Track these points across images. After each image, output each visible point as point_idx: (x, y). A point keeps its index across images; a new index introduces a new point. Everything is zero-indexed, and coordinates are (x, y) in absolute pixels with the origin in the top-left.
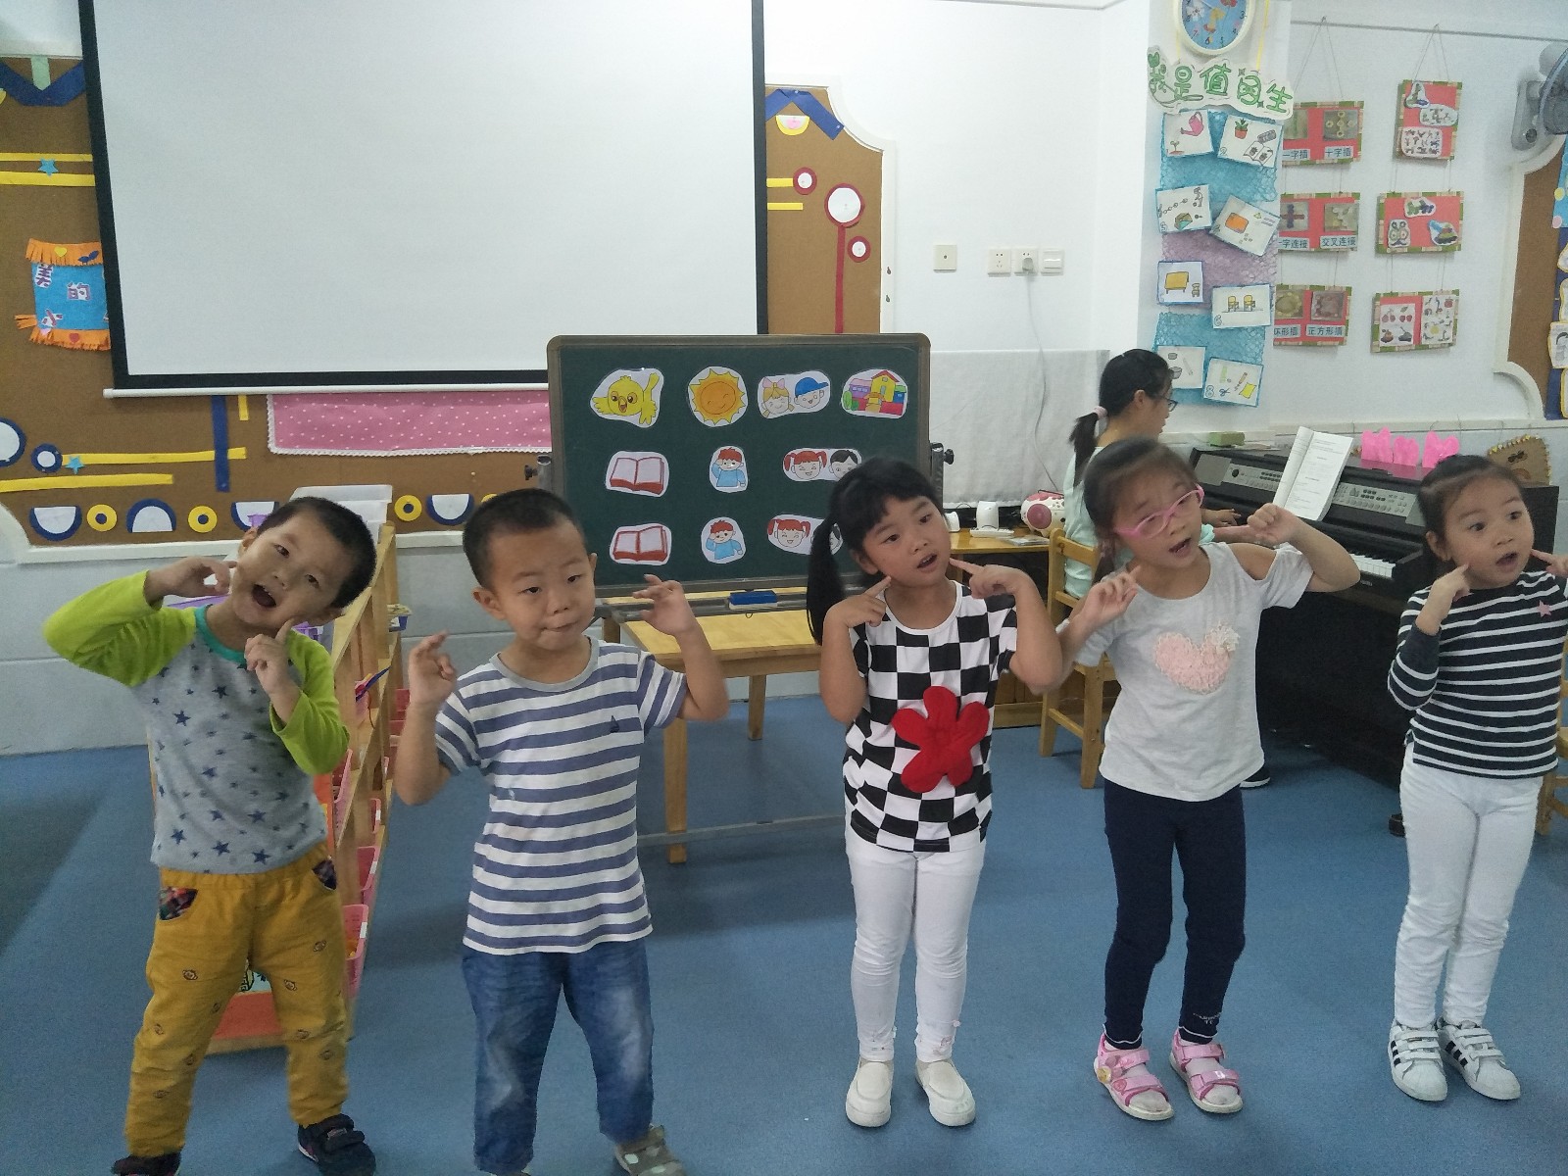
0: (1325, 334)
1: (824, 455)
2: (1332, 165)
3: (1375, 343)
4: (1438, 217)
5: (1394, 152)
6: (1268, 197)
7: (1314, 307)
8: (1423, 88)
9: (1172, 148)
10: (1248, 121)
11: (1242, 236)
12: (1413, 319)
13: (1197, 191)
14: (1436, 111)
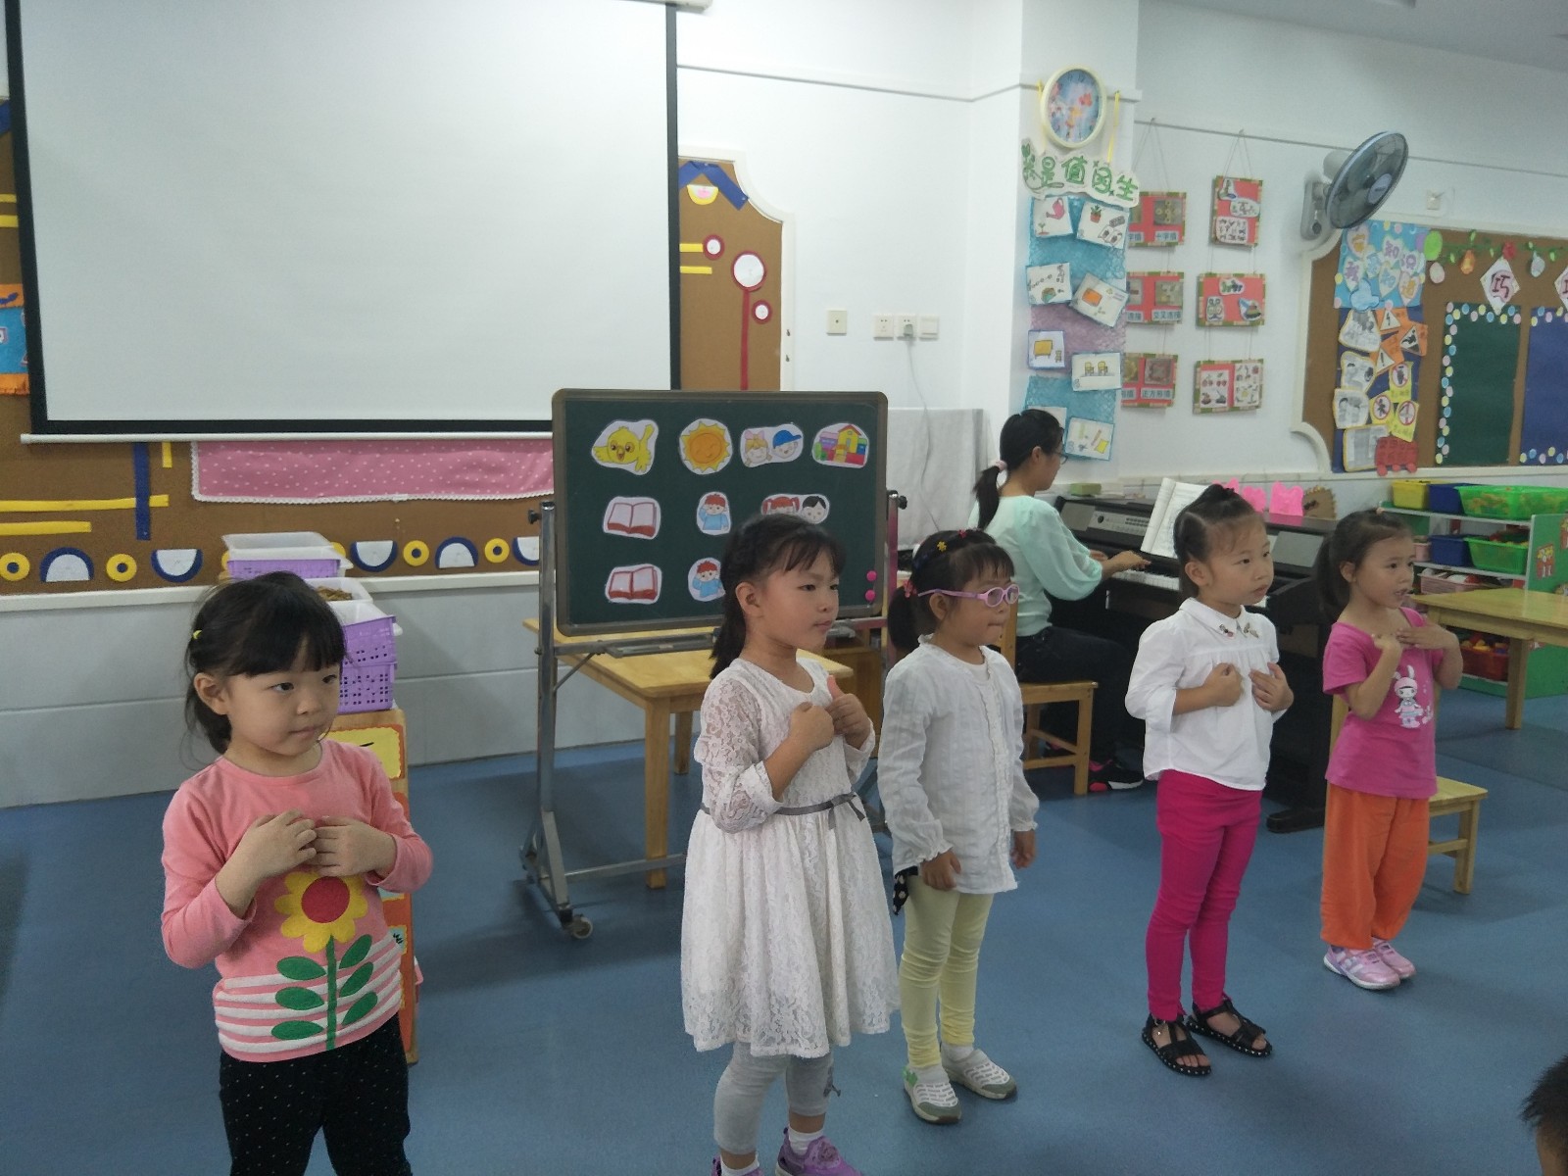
0: (1156, 397)
1: (796, 500)
2: (1161, 248)
3: (1196, 405)
4: (1246, 295)
5: (1210, 237)
6: (1117, 274)
7: (1147, 373)
8: (1232, 184)
9: (1038, 230)
10: (1101, 207)
11: (1097, 309)
12: (1227, 385)
13: (1060, 268)
14: (1243, 204)
